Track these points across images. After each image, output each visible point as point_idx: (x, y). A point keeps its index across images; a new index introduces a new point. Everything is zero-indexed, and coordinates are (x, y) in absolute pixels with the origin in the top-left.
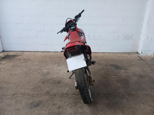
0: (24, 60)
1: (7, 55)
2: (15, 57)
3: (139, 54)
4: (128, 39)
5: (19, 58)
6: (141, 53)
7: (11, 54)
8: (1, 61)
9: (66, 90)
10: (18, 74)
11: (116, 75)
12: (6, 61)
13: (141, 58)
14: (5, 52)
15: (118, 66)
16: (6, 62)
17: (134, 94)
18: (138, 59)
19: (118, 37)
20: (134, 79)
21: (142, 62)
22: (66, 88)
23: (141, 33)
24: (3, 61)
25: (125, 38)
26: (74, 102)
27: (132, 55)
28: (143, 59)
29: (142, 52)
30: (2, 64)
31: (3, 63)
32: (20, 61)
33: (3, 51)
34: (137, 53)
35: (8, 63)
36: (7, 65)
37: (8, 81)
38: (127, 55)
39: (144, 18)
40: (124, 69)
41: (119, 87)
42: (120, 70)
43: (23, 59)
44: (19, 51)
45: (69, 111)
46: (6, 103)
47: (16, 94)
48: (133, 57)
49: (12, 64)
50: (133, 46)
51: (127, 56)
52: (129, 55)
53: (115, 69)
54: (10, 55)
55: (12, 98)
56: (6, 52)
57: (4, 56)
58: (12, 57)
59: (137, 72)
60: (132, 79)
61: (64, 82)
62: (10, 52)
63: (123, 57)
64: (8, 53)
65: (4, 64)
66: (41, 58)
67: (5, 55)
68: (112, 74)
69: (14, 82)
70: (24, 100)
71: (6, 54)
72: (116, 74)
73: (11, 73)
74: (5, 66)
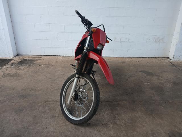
0: (45, 66)
1: (24, 60)
3: (171, 59)
4: (158, 42)
5: (38, 63)
6: (172, 59)
7: (27, 58)
8: (19, 66)
10: (43, 81)
11: (149, 82)
12: (24, 67)
13: (173, 64)
14: (19, 56)
15: (149, 72)
17: (170, 101)
18: (170, 65)
19: (147, 39)
20: (168, 86)
21: (175, 68)
23: (173, 36)
24: (20, 66)
25: (155, 41)
26: (109, 109)
27: (163, 61)
28: (175, 65)
29: (173, 57)
30: (21, 70)
31: (22, 69)
32: (41, 66)
33: (18, 55)
34: (168, 58)
35: (28, 69)
36: (28, 71)
37: (34, 88)
38: (157, 60)
39: (177, 19)
40: (156, 76)
41: (153, 94)
42: (152, 77)
43: (44, 64)
44: (35, 55)
45: (107, 118)
46: (40, 110)
47: (47, 101)
48: (164, 63)
49: (32, 70)
50: (164, 50)
52: (160, 60)
53: (146, 75)
54: (26, 59)
55: (44, 105)
56: (21, 56)
57: (20, 61)
58: (30, 62)
59: (170, 78)
60: (166, 86)
63: (153, 62)
64: (24, 57)
65: (23, 70)
66: (62, 63)
67: (21, 59)
68: (144, 81)
69: (41, 89)
70: (57, 107)
72: (149, 81)
73: (35, 79)
74: (25, 71)
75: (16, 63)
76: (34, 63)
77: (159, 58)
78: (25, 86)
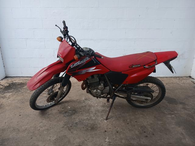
1: (12, 83)
2: (23, 87)
3: (194, 79)
7: (17, 81)
8: (4, 93)
9: (106, 141)
10: (31, 115)
11: (173, 114)
14: (8, 78)
15: (171, 98)
16: (11, 94)
22: (106, 139)
24: (6, 92)
27: (184, 81)
30: (6, 98)
31: (7, 96)
33: (6, 77)
34: (190, 77)
35: (15, 96)
36: (14, 100)
37: (17, 127)
40: (181, 103)
41: (182, 134)
42: (175, 106)
44: (27, 77)
48: (187, 84)
50: (185, 67)
51: (178, 82)
52: (181, 80)
53: (168, 103)
54: (15, 83)
56: (10, 78)
57: (8, 85)
58: (19, 86)
61: (99, 127)
62: (15, 79)
63: (173, 83)
64: (13, 80)
65: (9, 98)
68: (166, 113)
69: (26, 129)
71: (10, 81)
72: (172, 111)
73: (21, 113)
74: (10, 100)
75: (2, 88)
76: (24, 88)
77: (180, 78)
78: (6, 123)
